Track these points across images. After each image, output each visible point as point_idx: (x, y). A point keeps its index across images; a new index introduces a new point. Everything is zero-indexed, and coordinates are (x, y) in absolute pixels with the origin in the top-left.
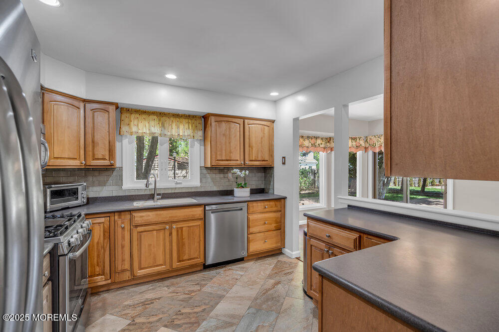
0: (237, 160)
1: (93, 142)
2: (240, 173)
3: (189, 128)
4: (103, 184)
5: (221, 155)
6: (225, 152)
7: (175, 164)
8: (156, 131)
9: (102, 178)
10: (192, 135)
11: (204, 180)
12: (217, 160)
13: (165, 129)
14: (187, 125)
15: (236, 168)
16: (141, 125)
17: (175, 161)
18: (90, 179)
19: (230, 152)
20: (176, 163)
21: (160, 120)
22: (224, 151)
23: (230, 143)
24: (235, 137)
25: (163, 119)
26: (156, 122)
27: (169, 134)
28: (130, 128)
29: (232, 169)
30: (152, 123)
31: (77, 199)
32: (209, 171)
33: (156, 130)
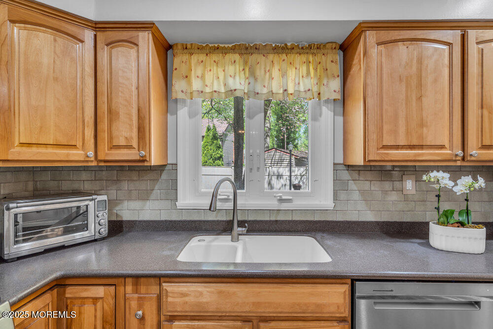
0: (442, 147)
1: (110, 111)
2: (451, 184)
3: (308, 73)
4: (145, 196)
5: (395, 132)
6: (407, 125)
7: (290, 159)
8: (238, 87)
9: (143, 185)
10: (315, 89)
11: (343, 196)
12: (385, 147)
13: (256, 79)
14: (304, 69)
15: (438, 168)
16: (209, 77)
17: (291, 155)
18: (125, 185)
19: (422, 124)
20: (293, 158)
21: (246, 63)
22: (402, 122)
23: (420, 98)
24: (436, 81)
25: (253, 58)
26: (239, 67)
27: (265, 91)
28: (190, 84)
29: (427, 170)
30: (231, 69)
31: (85, 227)
32: (355, 175)
33: (239, 83)
